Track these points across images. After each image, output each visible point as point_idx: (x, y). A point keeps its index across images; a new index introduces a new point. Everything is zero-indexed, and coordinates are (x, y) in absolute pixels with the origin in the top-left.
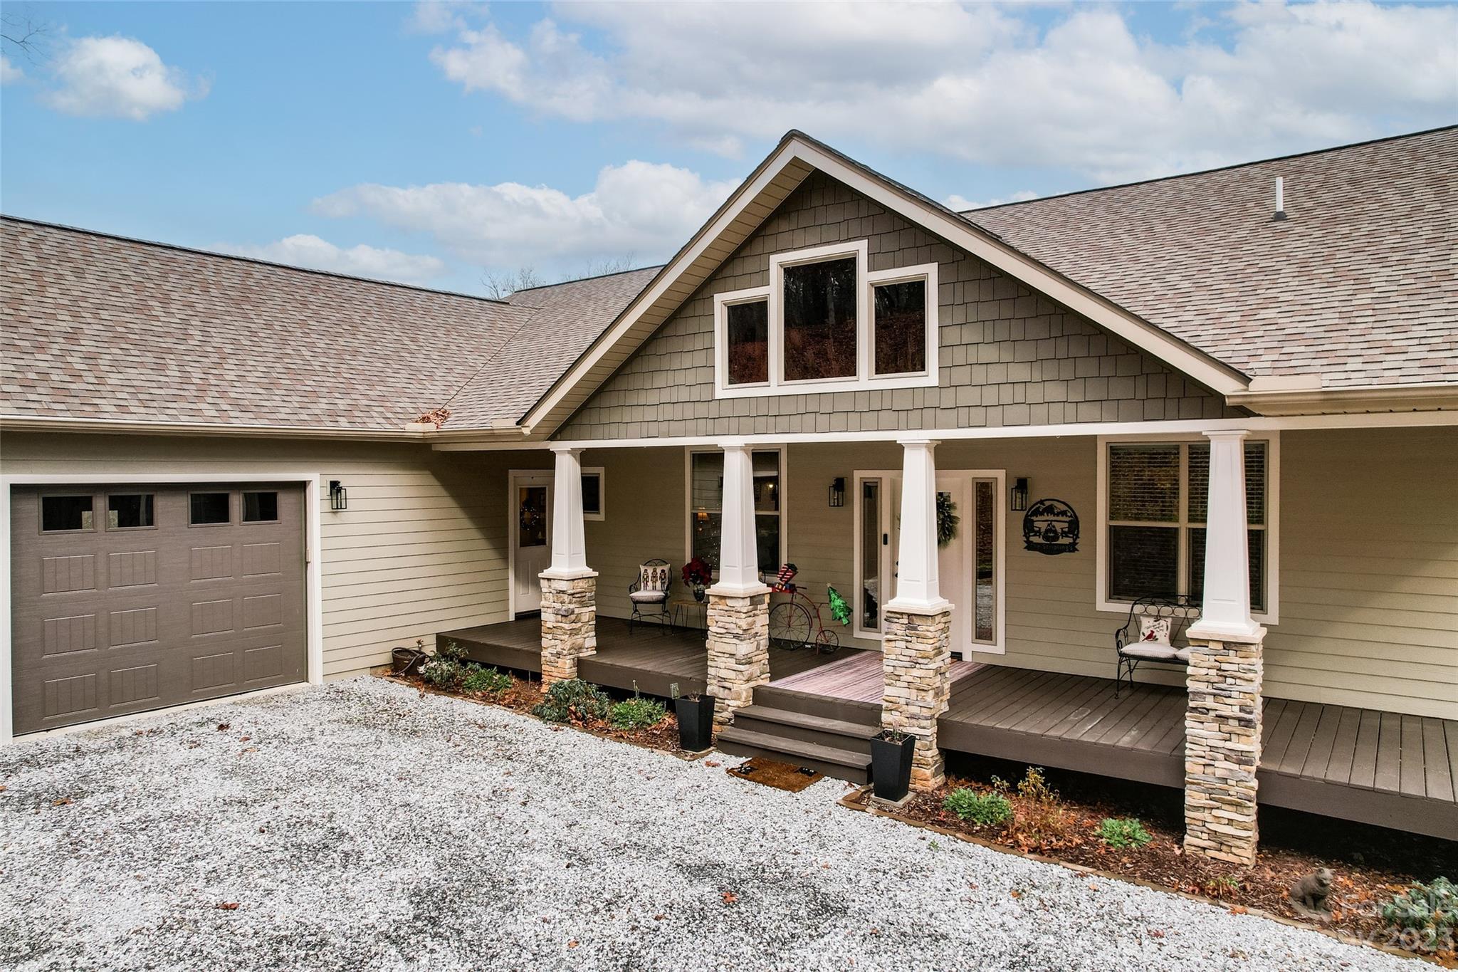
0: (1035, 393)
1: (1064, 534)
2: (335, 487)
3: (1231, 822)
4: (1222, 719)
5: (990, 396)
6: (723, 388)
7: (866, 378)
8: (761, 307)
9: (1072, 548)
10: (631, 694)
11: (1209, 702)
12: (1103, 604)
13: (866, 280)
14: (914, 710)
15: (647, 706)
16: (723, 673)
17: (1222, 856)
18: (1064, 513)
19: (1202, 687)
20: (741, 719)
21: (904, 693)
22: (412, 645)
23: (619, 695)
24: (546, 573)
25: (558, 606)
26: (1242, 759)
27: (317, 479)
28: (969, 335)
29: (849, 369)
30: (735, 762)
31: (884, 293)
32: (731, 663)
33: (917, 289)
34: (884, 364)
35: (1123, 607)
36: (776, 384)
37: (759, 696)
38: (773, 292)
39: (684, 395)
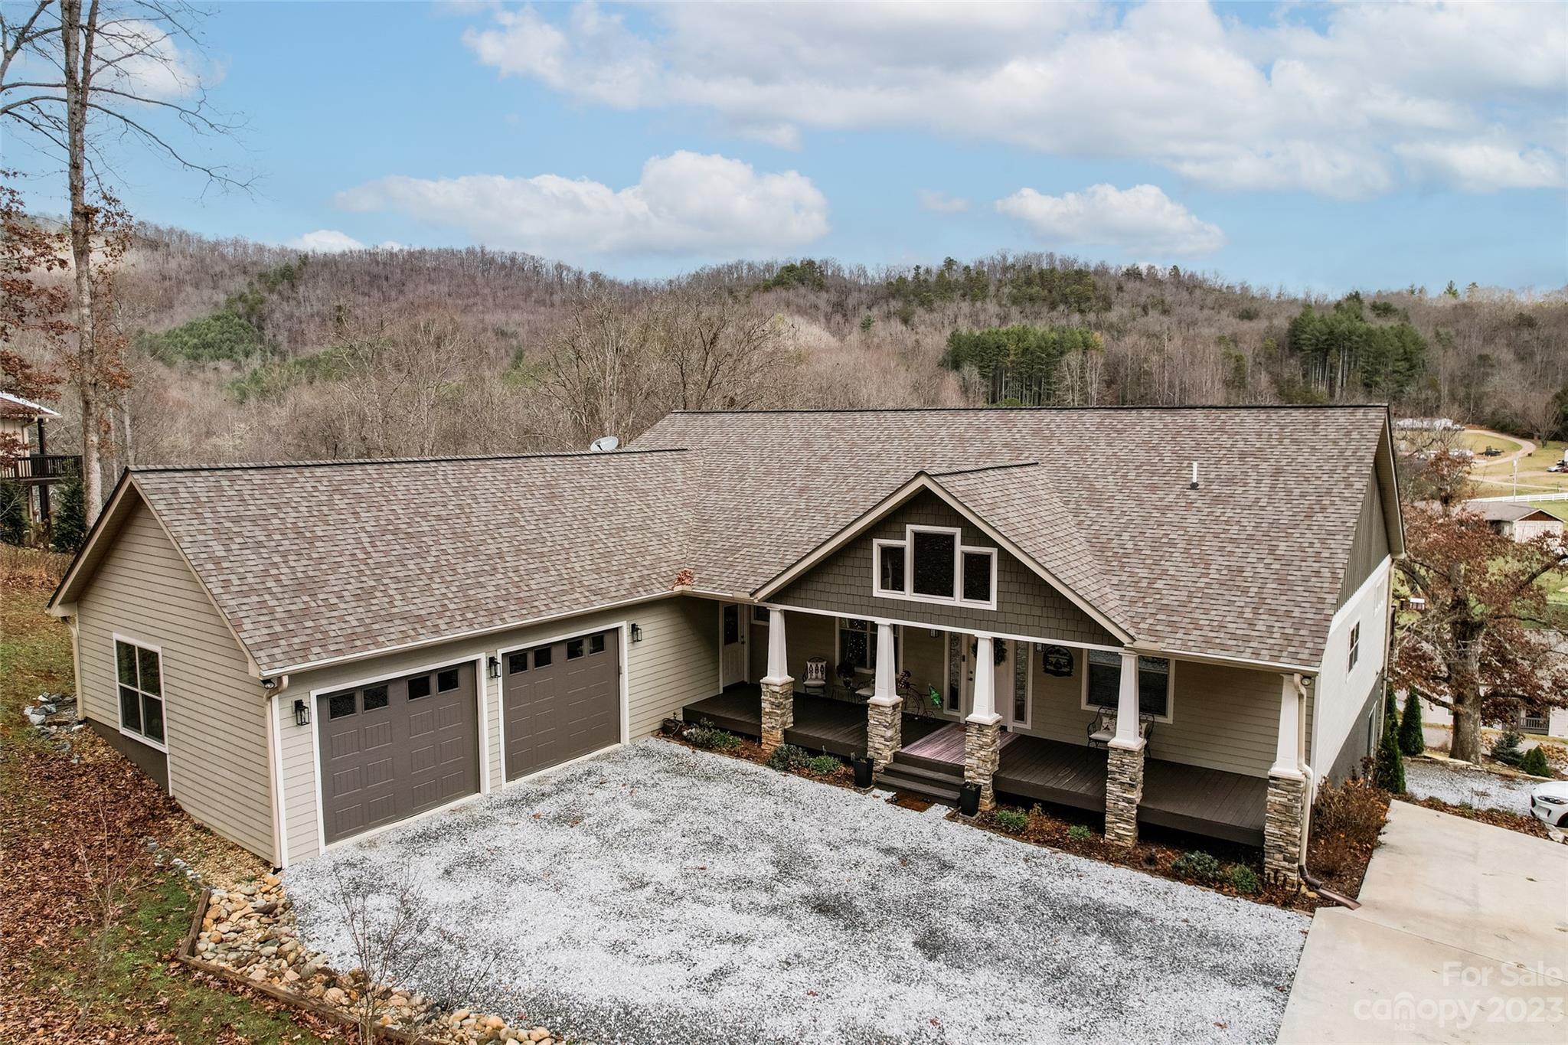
0: (1044, 623)
1: (1065, 666)
2: (634, 629)
3: (1124, 829)
4: (1122, 784)
5: (1022, 620)
6: (878, 592)
7: (958, 600)
8: (901, 551)
9: (1069, 674)
10: (821, 753)
11: (1117, 776)
12: (1084, 706)
13: (959, 549)
14: (981, 771)
15: (831, 760)
16: (877, 746)
17: (1120, 843)
18: (1065, 654)
19: (1114, 769)
20: (887, 771)
21: (976, 762)
22: (671, 716)
23: (814, 753)
24: (764, 680)
25: (773, 700)
26: (1130, 801)
27: (624, 625)
28: (1014, 587)
29: (949, 593)
30: (889, 795)
31: (968, 558)
32: (882, 740)
33: (987, 558)
34: (968, 594)
35: (1095, 709)
36: (908, 595)
37: (898, 758)
38: (908, 544)
39: (854, 590)
